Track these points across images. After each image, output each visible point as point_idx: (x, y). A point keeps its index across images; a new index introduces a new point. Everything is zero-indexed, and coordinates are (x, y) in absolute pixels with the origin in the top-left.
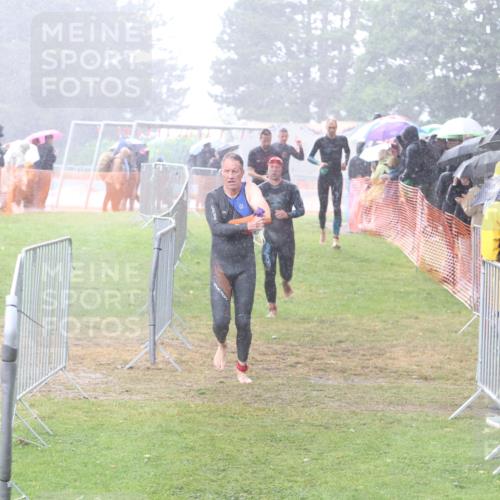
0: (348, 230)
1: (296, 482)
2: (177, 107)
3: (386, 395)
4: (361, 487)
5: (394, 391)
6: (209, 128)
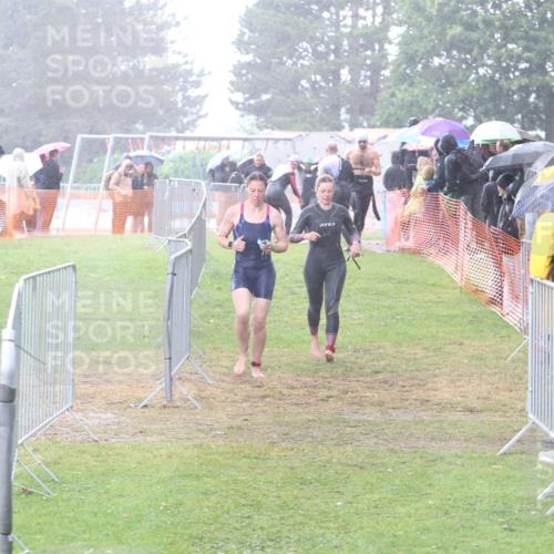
0: (384, 248)
1: (328, 528)
2: (194, 117)
3: (428, 430)
4: (401, 533)
5: (436, 425)
6: (230, 139)
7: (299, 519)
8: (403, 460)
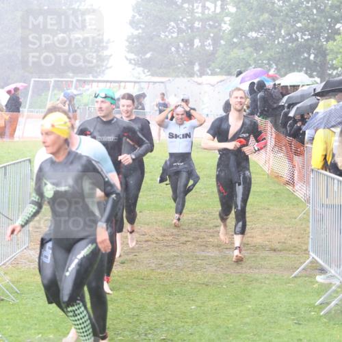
1: (187, 322)
2: (104, 68)
4: (231, 325)
5: (253, 259)
6: (126, 82)
7: (168, 316)
8: (232, 281)
